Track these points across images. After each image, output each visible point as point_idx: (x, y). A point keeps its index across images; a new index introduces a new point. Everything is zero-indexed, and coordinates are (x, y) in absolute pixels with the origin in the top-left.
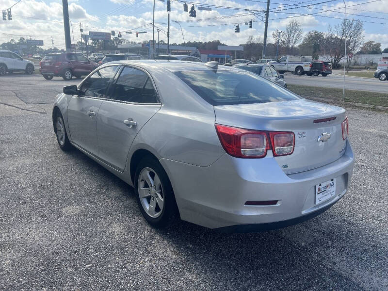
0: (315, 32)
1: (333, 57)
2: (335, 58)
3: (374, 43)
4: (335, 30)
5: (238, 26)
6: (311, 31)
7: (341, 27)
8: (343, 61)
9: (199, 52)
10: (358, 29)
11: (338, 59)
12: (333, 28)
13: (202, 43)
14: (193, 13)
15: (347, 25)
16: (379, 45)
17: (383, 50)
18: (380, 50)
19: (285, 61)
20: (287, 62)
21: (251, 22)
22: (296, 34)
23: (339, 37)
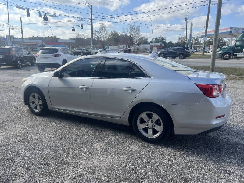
0: (114, 32)
1: (127, 46)
2: (128, 46)
3: (144, 38)
4: (127, 31)
5: (73, 28)
6: (112, 31)
7: (129, 29)
8: (132, 48)
9: (44, 43)
10: (138, 30)
11: (130, 47)
12: (125, 30)
13: (43, 37)
14: (46, 19)
15: (132, 28)
16: (147, 39)
17: (149, 42)
18: (147, 42)
19: (108, 49)
20: (110, 49)
21: (82, 25)
22: (105, 33)
23: (129, 35)
